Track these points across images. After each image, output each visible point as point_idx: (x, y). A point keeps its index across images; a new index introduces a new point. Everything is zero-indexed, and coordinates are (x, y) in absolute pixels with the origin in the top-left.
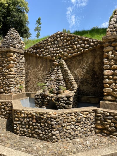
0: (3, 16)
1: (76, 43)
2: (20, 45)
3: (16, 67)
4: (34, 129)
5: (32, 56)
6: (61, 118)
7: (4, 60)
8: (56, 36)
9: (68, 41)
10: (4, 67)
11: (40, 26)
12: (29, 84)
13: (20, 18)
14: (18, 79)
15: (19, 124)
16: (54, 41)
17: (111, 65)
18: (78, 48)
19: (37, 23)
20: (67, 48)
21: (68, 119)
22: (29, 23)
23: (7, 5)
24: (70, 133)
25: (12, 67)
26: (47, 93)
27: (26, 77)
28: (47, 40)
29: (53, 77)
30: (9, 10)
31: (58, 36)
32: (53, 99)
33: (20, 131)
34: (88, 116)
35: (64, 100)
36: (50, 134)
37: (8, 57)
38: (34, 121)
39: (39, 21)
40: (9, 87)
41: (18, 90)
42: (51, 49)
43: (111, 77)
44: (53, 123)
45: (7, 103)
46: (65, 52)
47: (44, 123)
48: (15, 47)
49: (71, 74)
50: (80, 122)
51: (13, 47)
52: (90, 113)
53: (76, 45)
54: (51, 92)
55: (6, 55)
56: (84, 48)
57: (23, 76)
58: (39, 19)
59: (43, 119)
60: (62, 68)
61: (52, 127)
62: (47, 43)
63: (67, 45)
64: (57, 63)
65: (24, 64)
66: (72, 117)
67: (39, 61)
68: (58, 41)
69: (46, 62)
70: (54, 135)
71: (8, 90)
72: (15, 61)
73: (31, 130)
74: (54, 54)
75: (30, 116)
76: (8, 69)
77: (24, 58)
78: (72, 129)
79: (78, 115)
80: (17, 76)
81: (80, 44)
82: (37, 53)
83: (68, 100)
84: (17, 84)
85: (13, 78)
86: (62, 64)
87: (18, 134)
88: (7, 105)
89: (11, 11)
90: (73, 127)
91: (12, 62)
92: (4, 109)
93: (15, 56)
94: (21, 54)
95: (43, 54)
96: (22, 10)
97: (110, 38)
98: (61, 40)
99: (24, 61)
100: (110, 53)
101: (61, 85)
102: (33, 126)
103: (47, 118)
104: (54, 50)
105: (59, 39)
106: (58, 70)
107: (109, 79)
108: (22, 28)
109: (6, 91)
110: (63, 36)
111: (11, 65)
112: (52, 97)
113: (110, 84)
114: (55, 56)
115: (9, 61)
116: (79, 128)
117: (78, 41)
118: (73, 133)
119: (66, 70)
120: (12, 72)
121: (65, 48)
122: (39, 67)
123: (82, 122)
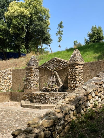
0: (26, 26)
1: (61, 63)
2: (36, 64)
3: (34, 76)
4: (40, 99)
5: (42, 69)
6: (49, 95)
7: (29, 72)
8: (53, 60)
9: (58, 62)
10: (29, 76)
11: (61, 29)
12: (41, 84)
13: (42, 26)
14: (35, 81)
15: (35, 99)
16: (52, 62)
17: (70, 75)
18: (62, 66)
19: (59, 27)
20: (58, 66)
21: (52, 95)
22: (50, 29)
23: (30, 15)
24: (53, 101)
25: (32, 76)
26: (47, 87)
27: (40, 80)
28: (49, 62)
29: (51, 80)
30: (32, 19)
31: (54, 60)
32: (50, 90)
33: (35, 101)
34: (61, 95)
35: (54, 90)
36: (45, 101)
37: (31, 71)
38: (40, 96)
39: (61, 25)
40: (31, 85)
41: (35, 87)
42: (51, 66)
43: (70, 79)
44: (46, 96)
45: (30, 93)
46: (57, 67)
47: (43, 97)
48: (34, 65)
49: (60, 79)
50: (57, 97)
51: (33, 65)
52: (62, 94)
53: (62, 64)
54: (50, 87)
55: (29, 70)
56: (65, 66)
57: (38, 80)
58: (61, 23)
59: (43, 95)
60: (56, 76)
61: (46, 98)
62: (49, 63)
63: (58, 64)
64: (53, 73)
65: (38, 74)
66: (54, 95)
67: (46, 72)
68: (54, 62)
69: (49, 72)
70: (46, 101)
71: (30, 87)
72: (34, 72)
73: (39, 100)
74: (52, 68)
75: (38, 95)
76: (30, 77)
77: (38, 71)
78: (54, 100)
79: (56, 95)
80: (35, 80)
81: (63, 64)
82: (45, 68)
83: (56, 90)
84: (35, 84)
85: (33, 81)
86: (56, 73)
87: (34, 103)
88: (30, 94)
89: (33, 20)
90: (54, 99)
91: (32, 73)
92: (29, 96)
93: (34, 70)
94: (37, 68)
95: (47, 69)
96: (44, 18)
97: (69, 64)
98: (55, 62)
99: (38, 72)
100: (69, 70)
101: (54, 83)
102: (39, 98)
103: (44, 95)
104: (52, 67)
105: (54, 61)
106: (53, 76)
107: (70, 80)
108: (43, 35)
109: (29, 88)
110: (56, 60)
111: (32, 75)
112: (49, 89)
113: (70, 82)
114: (53, 70)
115: (31, 73)
116: (57, 100)
117: (62, 63)
118: (54, 101)
119: (57, 77)
120: (32, 78)
121: (57, 66)
122: (46, 75)
123: (58, 97)
